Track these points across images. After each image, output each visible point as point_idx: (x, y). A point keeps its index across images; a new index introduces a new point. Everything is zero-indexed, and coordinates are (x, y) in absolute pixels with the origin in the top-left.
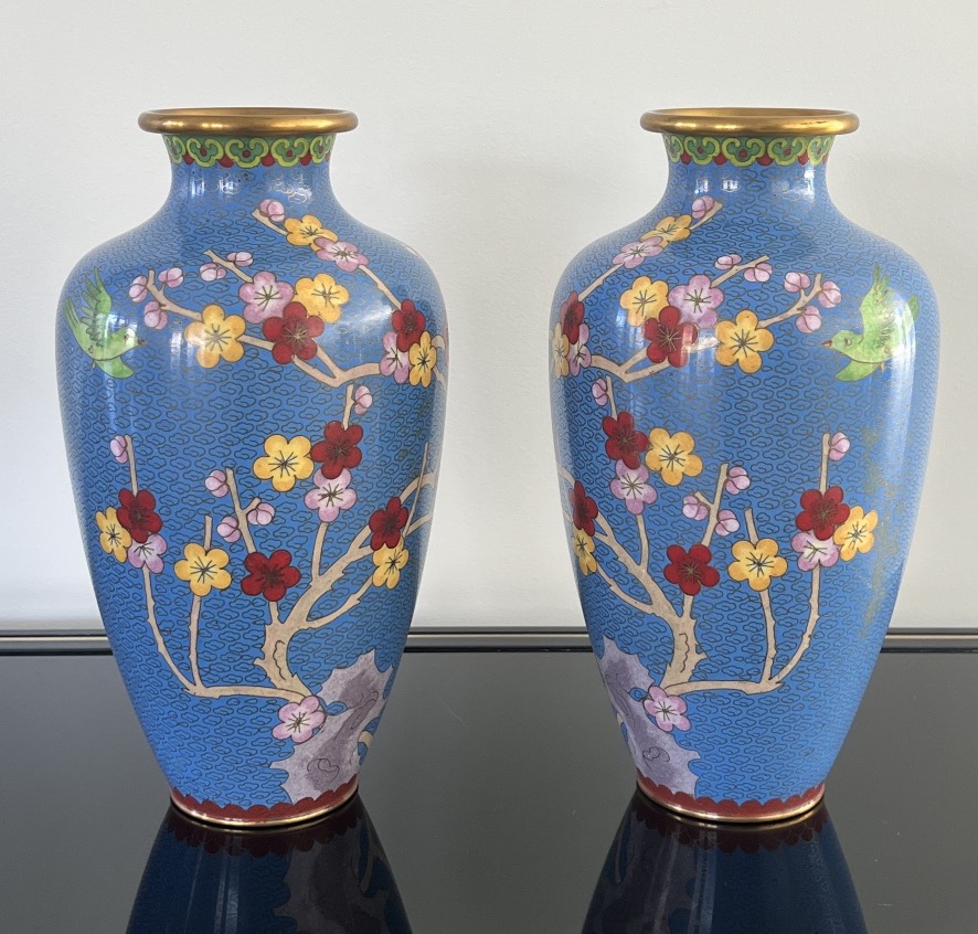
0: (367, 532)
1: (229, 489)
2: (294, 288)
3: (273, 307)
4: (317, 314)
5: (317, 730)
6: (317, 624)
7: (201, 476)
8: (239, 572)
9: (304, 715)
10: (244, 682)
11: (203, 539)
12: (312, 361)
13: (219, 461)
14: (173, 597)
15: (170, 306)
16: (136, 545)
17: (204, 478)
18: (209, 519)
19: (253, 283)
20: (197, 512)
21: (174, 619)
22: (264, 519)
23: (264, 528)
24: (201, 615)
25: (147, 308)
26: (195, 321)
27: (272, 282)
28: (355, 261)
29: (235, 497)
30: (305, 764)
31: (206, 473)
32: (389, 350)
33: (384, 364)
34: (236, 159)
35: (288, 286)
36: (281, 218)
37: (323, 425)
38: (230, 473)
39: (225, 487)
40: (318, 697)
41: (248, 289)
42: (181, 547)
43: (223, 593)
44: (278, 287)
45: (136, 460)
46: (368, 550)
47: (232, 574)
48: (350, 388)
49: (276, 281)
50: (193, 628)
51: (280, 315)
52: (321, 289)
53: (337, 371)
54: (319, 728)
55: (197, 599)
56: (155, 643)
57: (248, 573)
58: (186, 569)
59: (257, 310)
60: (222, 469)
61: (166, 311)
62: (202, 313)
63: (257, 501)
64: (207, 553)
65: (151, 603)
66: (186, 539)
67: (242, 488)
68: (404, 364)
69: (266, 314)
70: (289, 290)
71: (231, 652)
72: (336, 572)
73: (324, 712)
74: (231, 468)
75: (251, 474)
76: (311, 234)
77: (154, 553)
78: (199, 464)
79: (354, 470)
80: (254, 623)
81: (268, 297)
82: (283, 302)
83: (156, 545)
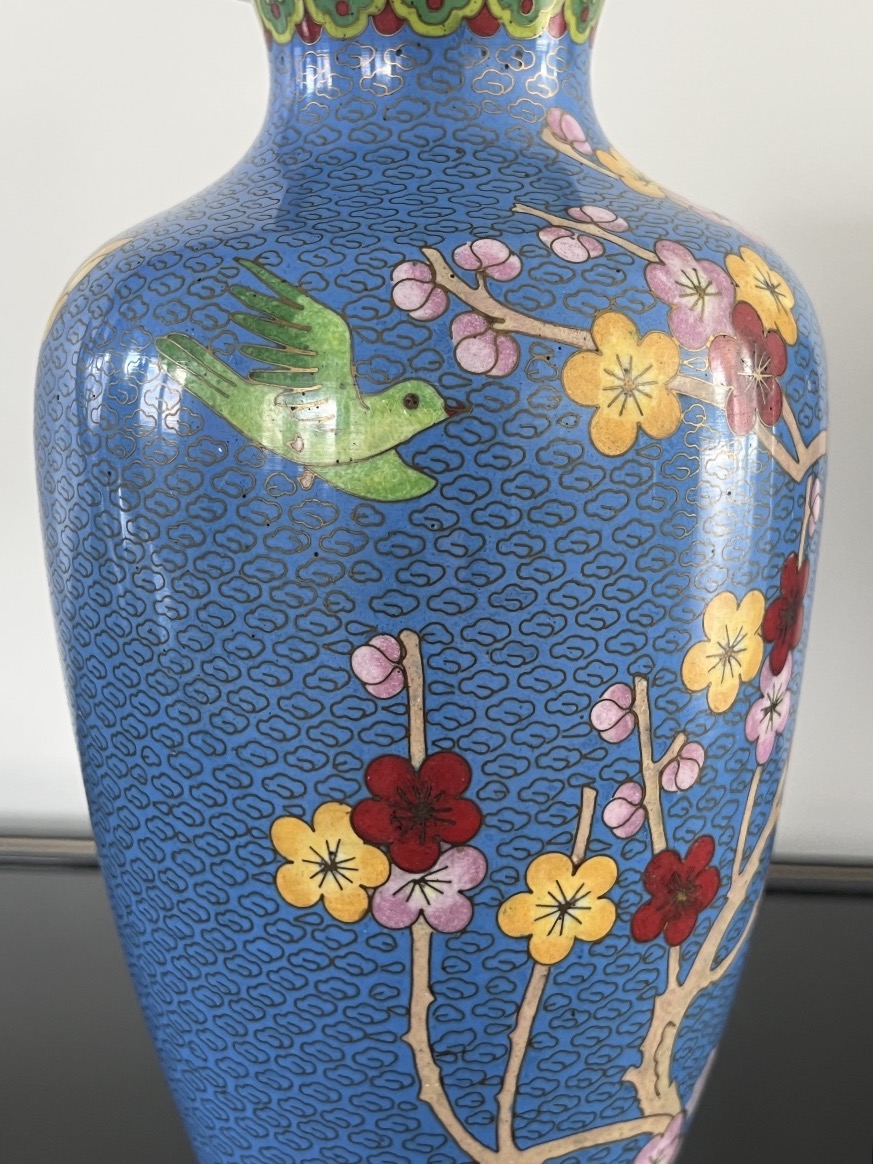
1: (636, 723)
2: (728, 274)
3: (717, 313)
4: (775, 327)
6: (718, 973)
7: (584, 701)
8: (633, 898)
11: (573, 839)
12: (777, 429)
13: (622, 662)
14: (483, 977)
15: (512, 321)
16: (401, 878)
17: (590, 706)
18: (589, 794)
19: (661, 263)
20: (566, 784)
21: (478, 1025)
22: (687, 776)
23: (684, 795)
24: (543, 1005)
25: (458, 329)
26: (579, 349)
27: (693, 262)
29: (644, 737)
31: (594, 693)
35: (719, 269)
36: (588, 147)
37: (781, 562)
38: (641, 685)
39: (629, 719)
40: (684, 1112)
42: (521, 866)
43: (598, 949)
44: (705, 271)
45: (427, 687)
47: (617, 906)
48: (809, 483)
49: (698, 261)
50: (520, 1038)
51: (730, 330)
52: (761, 278)
53: (800, 447)
55: (540, 971)
56: (416, 1081)
57: (647, 897)
58: (522, 915)
59: (692, 320)
60: (629, 680)
61: (506, 333)
62: (590, 331)
63: (681, 739)
64: (576, 868)
65: (422, 999)
66: (535, 847)
67: (659, 716)
70: (722, 278)
71: (588, 1067)
72: (754, 862)
74: (645, 677)
75: (678, 684)
77: (451, 891)
78: (582, 675)
79: (796, 652)
81: (699, 292)
82: (725, 303)
83: (458, 870)
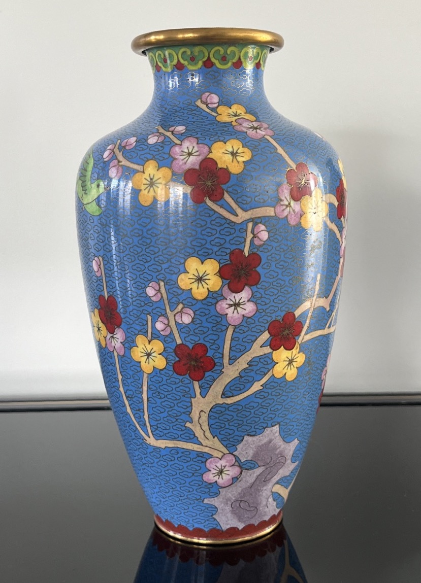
0: (266, 336)
1: (162, 297)
2: (210, 149)
3: (193, 161)
4: (225, 167)
5: (235, 479)
6: (229, 401)
7: (143, 286)
8: (172, 358)
9: (225, 467)
10: (180, 439)
11: (147, 332)
12: (220, 202)
13: (154, 275)
14: (131, 373)
15: (125, 162)
16: (110, 335)
17: (146, 287)
18: (149, 318)
19: (181, 145)
20: (142, 312)
21: (133, 389)
22: (187, 319)
23: (187, 326)
24: (149, 387)
25: (112, 164)
26: (138, 171)
27: (195, 144)
28: (263, 133)
29: (166, 302)
30: (229, 503)
31: (147, 283)
32: (283, 198)
33: (279, 209)
34: (186, 63)
35: (206, 147)
36: (216, 105)
37: (228, 251)
38: (162, 284)
39: (159, 295)
40: (234, 455)
41: (177, 149)
42: (134, 337)
43: (161, 372)
44: (198, 147)
45: (105, 274)
46: (267, 350)
47: (166, 359)
48: (250, 225)
49: (197, 144)
50: (145, 396)
51: (197, 167)
52: (230, 150)
53: (239, 211)
54: (237, 478)
55: (145, 375)
56: (124, 406)
57: (177, 359)
58: (138, 354)
59: (181, 163)
60: (157, 281)
61: (122, 165)
62: (143, 166)
63: (181, 306)
64: (149, 342)
65: (120, 377)
66: (137, 332)
67: (171, 296)
68: (296, 210)
69: (188, 166)
70: (205, 149)
71: (170, 415)
72: (242, 363)
73: (240, 466)
74: (163, 281)
75: (176, 285)
76: (235, 115)
77: (119, 341)
78: (142, 277)
79: (254, 288)
80: (184, 396)
81: (190, 154)
82: (200, 158)
83: (119, 335)
